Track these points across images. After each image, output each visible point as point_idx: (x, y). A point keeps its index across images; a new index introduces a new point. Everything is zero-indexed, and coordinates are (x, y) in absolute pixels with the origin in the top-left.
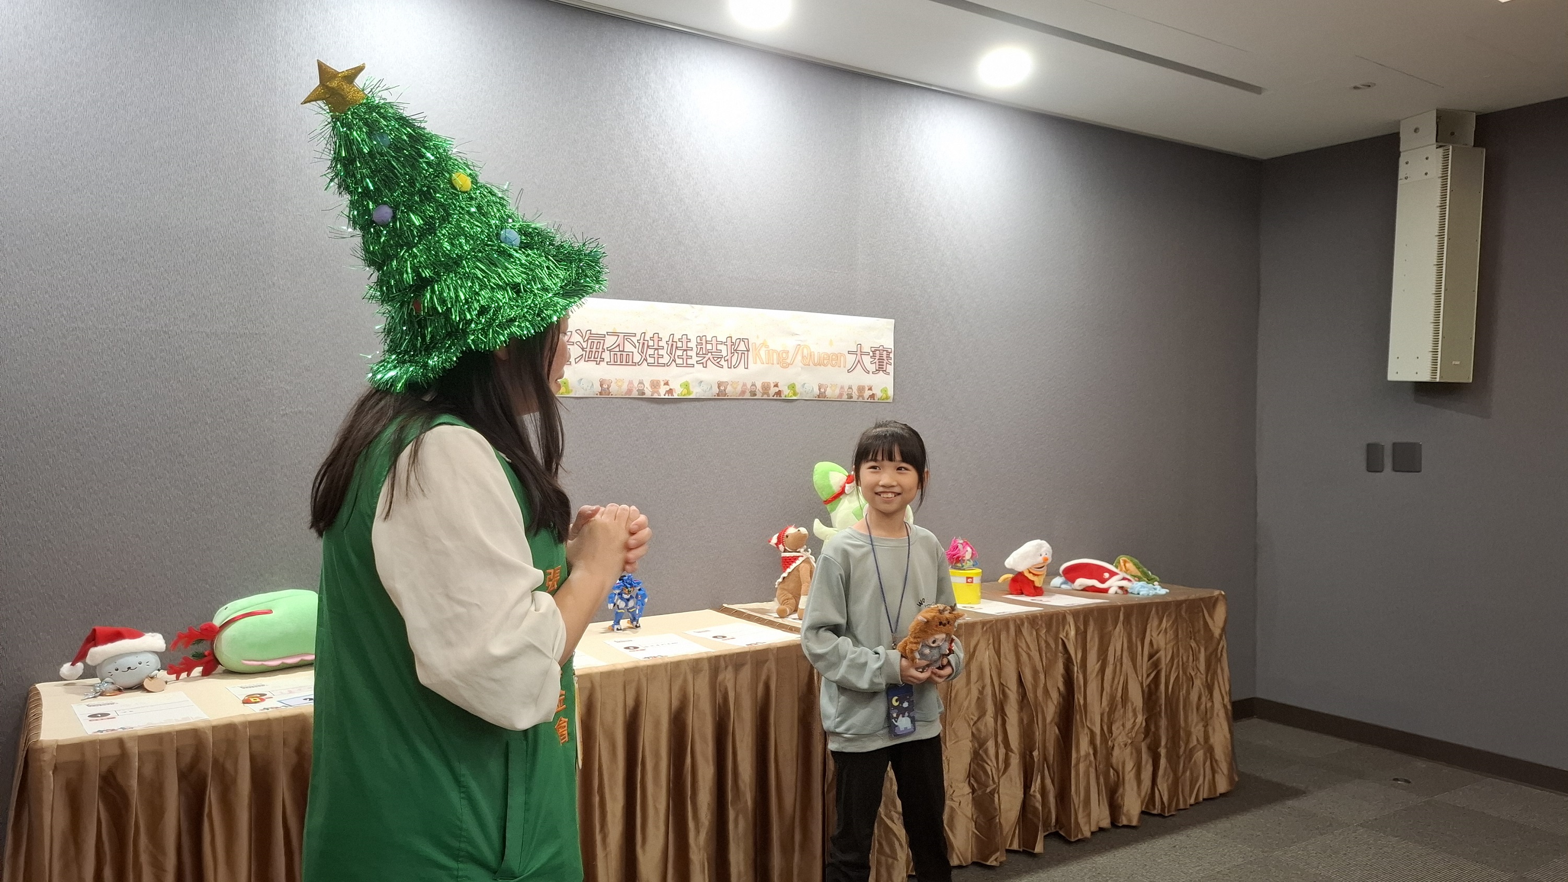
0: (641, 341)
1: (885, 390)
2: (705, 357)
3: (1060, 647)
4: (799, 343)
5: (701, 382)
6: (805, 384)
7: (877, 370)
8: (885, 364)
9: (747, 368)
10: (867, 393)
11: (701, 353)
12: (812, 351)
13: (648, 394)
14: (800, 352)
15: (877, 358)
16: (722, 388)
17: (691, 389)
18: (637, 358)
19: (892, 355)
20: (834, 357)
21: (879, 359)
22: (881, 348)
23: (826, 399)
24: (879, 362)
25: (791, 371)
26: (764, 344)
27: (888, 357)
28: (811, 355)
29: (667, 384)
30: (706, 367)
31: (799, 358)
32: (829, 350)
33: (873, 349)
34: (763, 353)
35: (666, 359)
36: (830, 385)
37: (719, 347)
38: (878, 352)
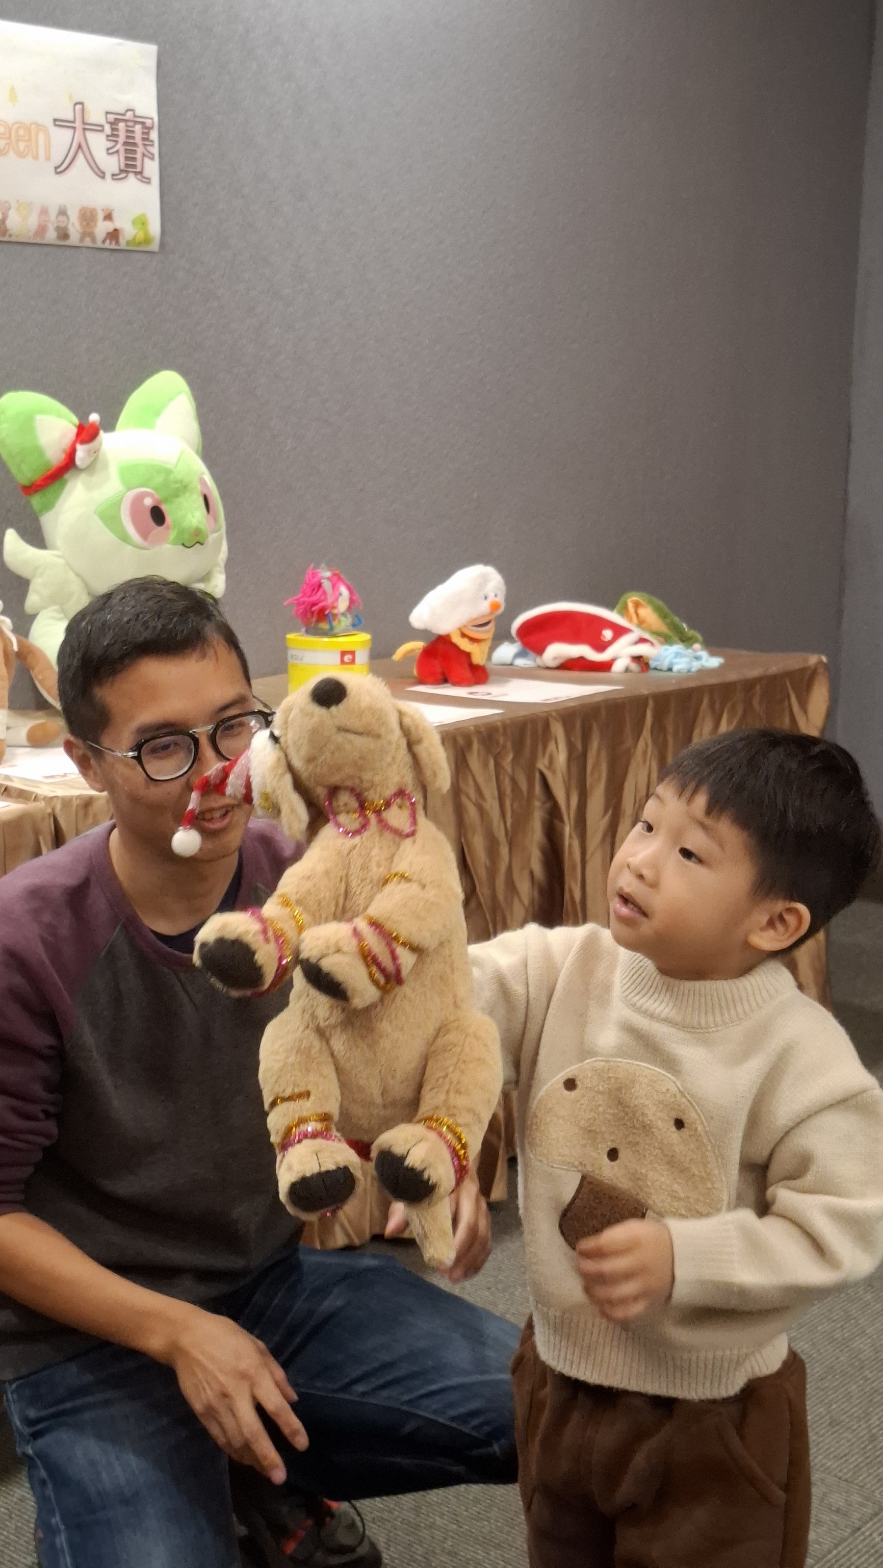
1: (142, 221)
3: (538, 789)
7: (121, 172)
8: (139, 158)
10: (102, 228)
15: (122, 139)
19: (154, 138)
21: (125, 144)
22: (129, 115)
24: (125, 151)
27: (146, 139)
38: (121, 126)
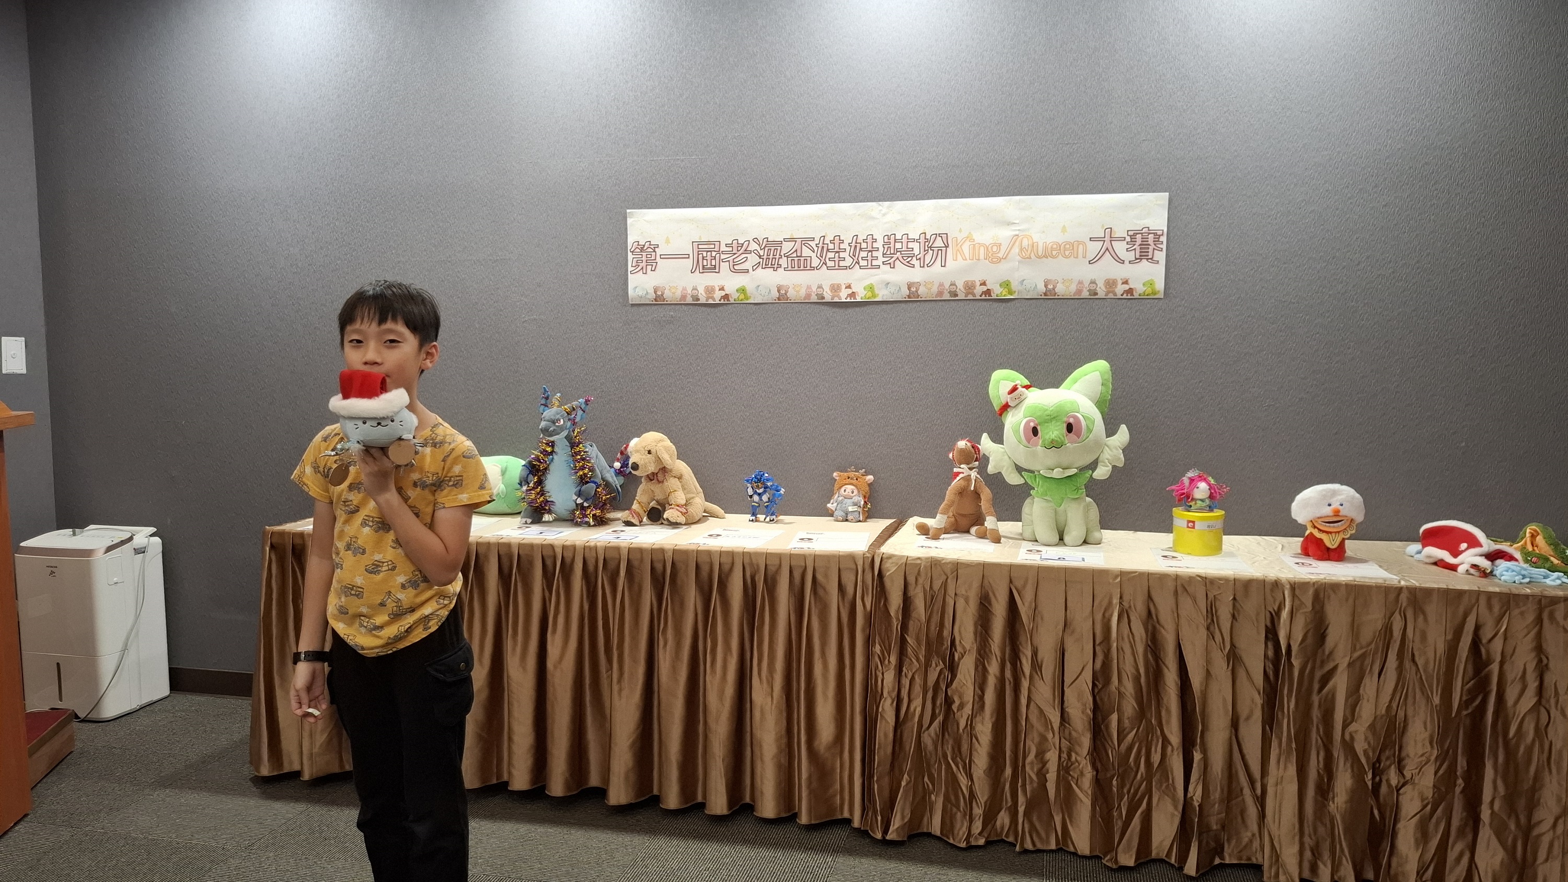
0: (820, 245)
1: (1151, 283)
2: (892, 257)
4: (1017, 233)
5: (888, 283)
6: (1024, 280)
7: (1136, 259)
8: (1151, 250)
9: (945, 266)
10: (1120, 289)
11: (888, 253)
12: (1034, 241)
13: (828, 298)
14: (1017, 243)
15: (1138, 243)
16: (913, 289)
17: (876, 292)
18: (816, 262)
19: (1164, 239)
20: (1068, 246)
21: (1140, 245)
22: (1145, 230)
23: (1056, 297)
24: (1141, 248)
25: (1004, 267)
26: (969, 238)
27: (1157, 241)
28: (1033, 246)
29: (849, 287)
30: (894, 268)
31: (1016, 250)
32: (1061, 239)
33: (1130, 233)
34: (966, 249)
35: (848, 262)
36: (1060, 280)
37: (911, 245)
38: (1138, 237)
